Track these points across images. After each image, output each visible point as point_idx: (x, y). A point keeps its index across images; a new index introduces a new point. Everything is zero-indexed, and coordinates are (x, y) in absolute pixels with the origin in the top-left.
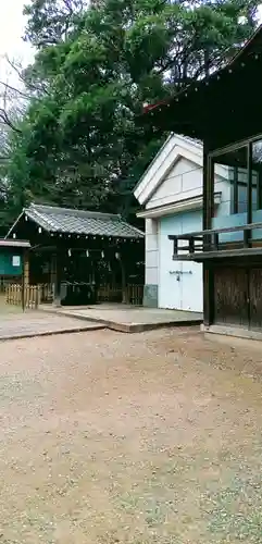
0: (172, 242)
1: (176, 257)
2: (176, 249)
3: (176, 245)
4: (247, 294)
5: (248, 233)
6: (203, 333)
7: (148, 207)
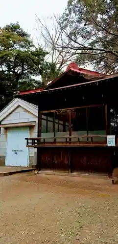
0: (26, 140)
1: (28, 146)
2: (28, 143)
3: (27, 141)
4: (53, 160)
5: (55, 139)
6: (36, 174)
7: (2, 123)
